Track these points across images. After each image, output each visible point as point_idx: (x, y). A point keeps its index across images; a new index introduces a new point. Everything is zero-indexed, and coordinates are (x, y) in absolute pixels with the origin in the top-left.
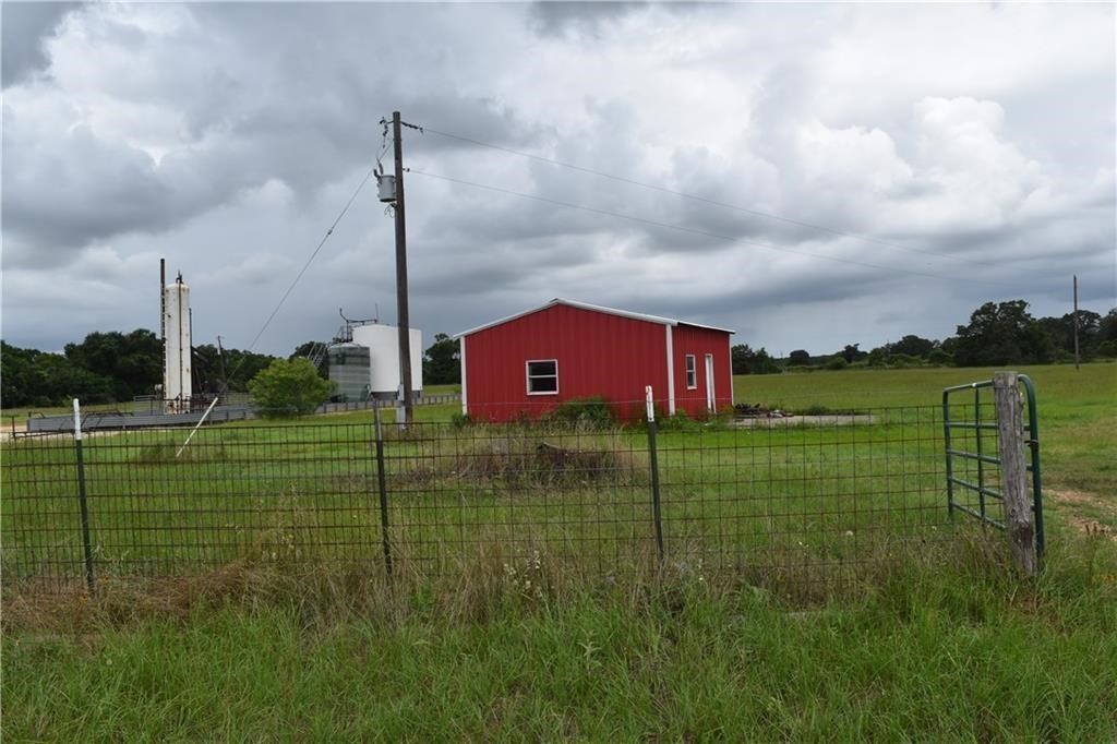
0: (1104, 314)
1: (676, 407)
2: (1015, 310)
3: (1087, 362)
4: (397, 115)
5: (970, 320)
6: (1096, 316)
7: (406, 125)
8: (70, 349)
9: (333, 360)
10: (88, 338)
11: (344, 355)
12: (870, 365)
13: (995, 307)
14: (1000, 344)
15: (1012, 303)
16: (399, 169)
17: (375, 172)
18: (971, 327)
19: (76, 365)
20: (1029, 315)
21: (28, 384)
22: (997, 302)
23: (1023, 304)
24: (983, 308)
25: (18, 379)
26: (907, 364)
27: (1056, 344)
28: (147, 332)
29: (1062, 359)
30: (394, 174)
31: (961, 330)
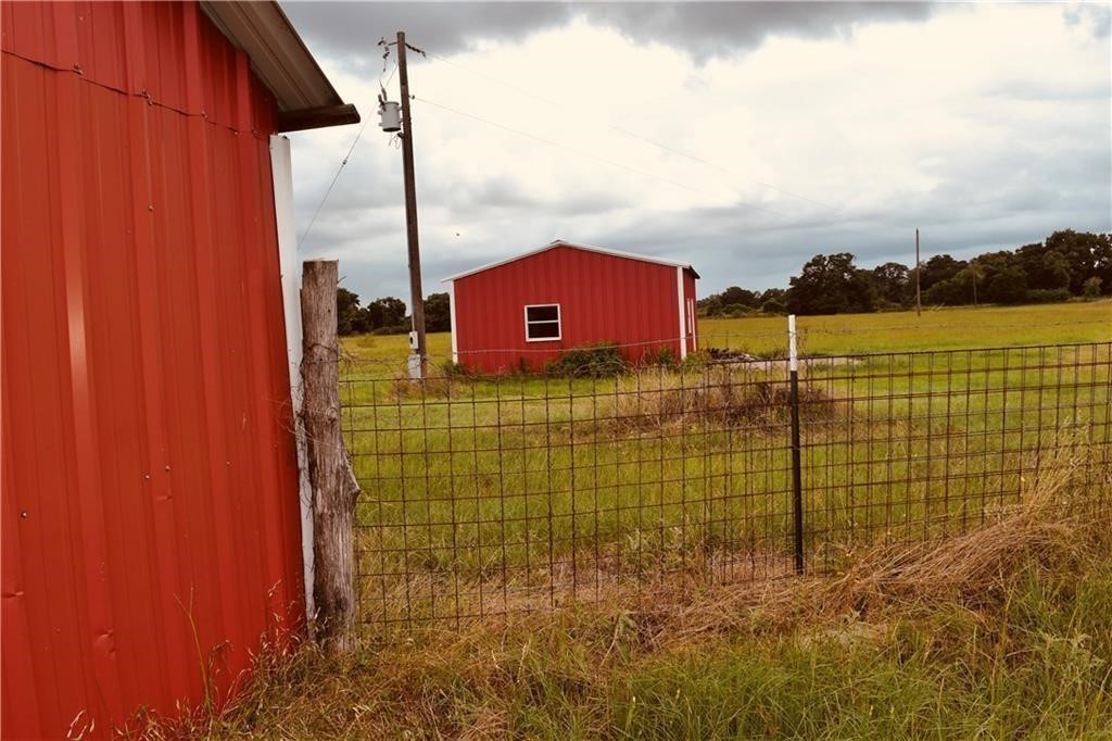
0: (912, 266)
2: (842, 262)
3: (907, 310)
4: (401, 36)
5: (802, 271)
6: (904, 268)
7: (410, 47)
12: (709, 315)
13: (824, 259)
14: (830, 294)
15: (840, 256)
16: (405, 95)
18: (803, 278)
20: (854, 267)
22: (826, 255)
23: (850, 257)
24: (813, 260)
26: (744, 314)
27: (879, 294)
29: (885, 308)
30: (399, 101)
31: (794, 280)
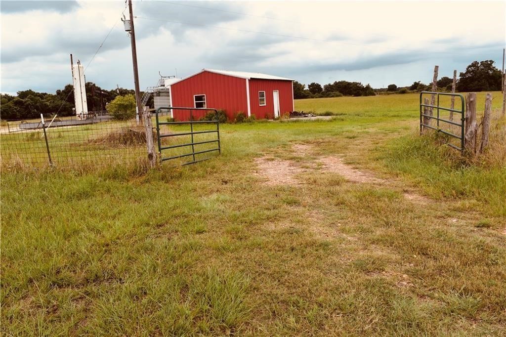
1: (251, 113)
2: (488, 65)
5: (466, 70)
8: (59, 92)
9: (155, 94)
10: (66, 87)
11: (160, 92)
13: (478, 63)
14: (479, 81)
15: (487, 61)
16: (131, 17)
17: (122, 19)
18: (466, 73)
19: (62, 99)
20: (495, 67)
21: (41, 108)
22: (479, 61)
23: (492, 62)
24: (472, 64)
25: (37, 106)
28: (92, 83)
30: (129, 19)
31: (462, 74)
